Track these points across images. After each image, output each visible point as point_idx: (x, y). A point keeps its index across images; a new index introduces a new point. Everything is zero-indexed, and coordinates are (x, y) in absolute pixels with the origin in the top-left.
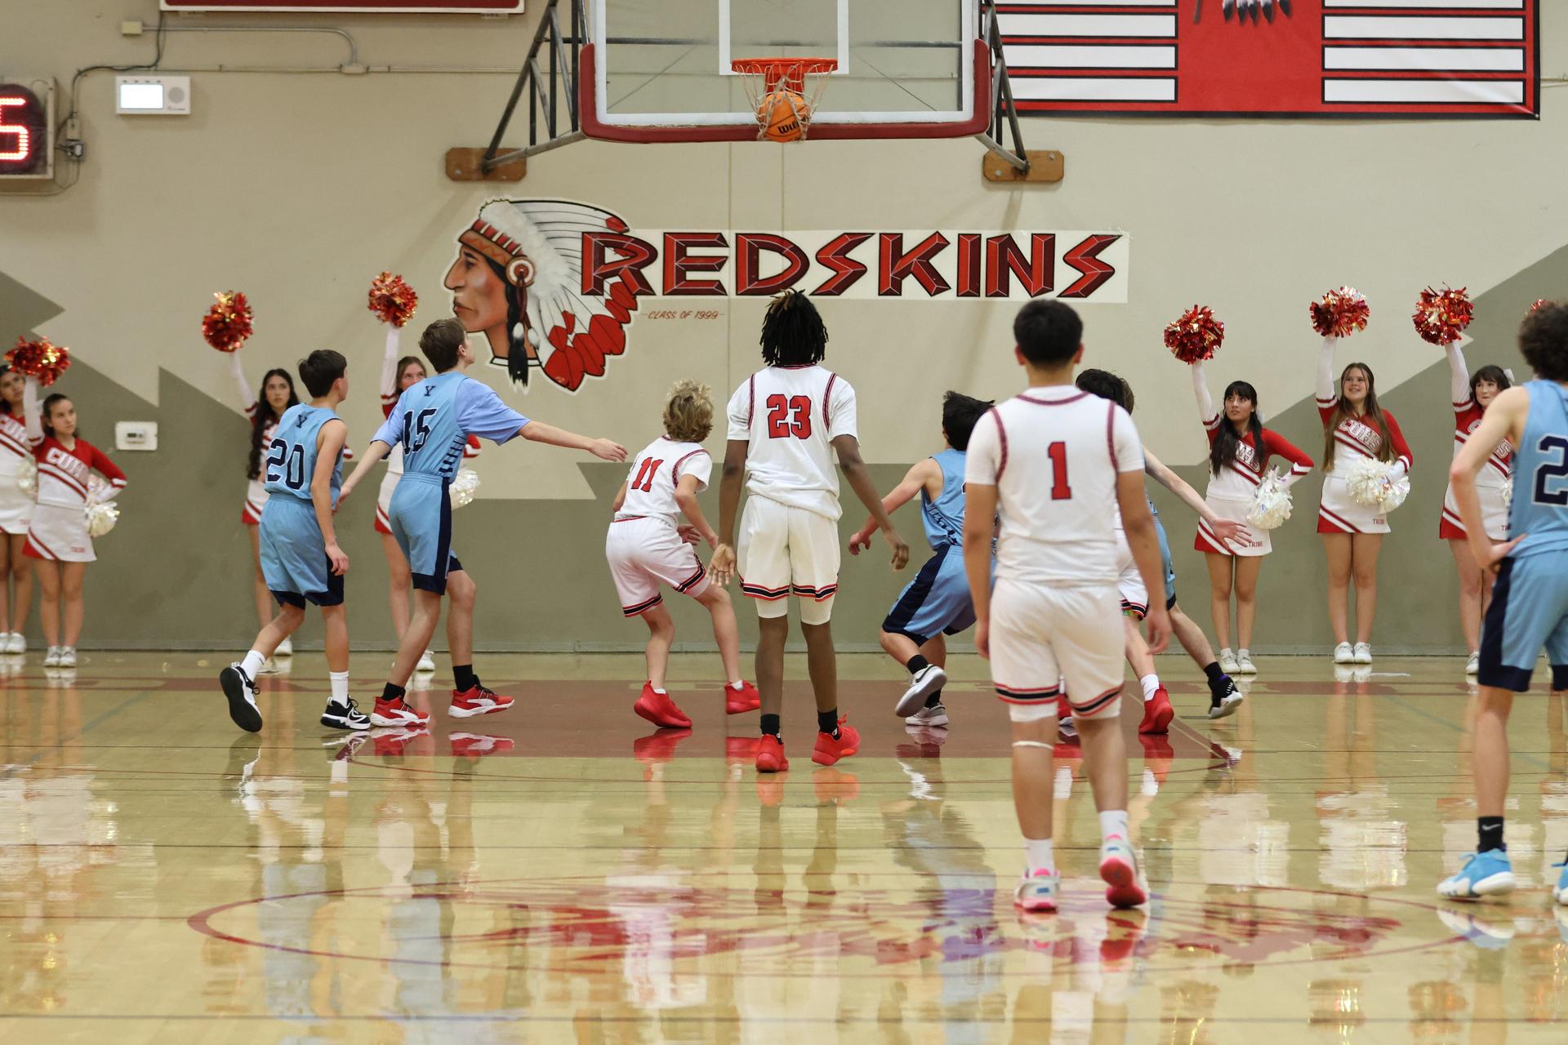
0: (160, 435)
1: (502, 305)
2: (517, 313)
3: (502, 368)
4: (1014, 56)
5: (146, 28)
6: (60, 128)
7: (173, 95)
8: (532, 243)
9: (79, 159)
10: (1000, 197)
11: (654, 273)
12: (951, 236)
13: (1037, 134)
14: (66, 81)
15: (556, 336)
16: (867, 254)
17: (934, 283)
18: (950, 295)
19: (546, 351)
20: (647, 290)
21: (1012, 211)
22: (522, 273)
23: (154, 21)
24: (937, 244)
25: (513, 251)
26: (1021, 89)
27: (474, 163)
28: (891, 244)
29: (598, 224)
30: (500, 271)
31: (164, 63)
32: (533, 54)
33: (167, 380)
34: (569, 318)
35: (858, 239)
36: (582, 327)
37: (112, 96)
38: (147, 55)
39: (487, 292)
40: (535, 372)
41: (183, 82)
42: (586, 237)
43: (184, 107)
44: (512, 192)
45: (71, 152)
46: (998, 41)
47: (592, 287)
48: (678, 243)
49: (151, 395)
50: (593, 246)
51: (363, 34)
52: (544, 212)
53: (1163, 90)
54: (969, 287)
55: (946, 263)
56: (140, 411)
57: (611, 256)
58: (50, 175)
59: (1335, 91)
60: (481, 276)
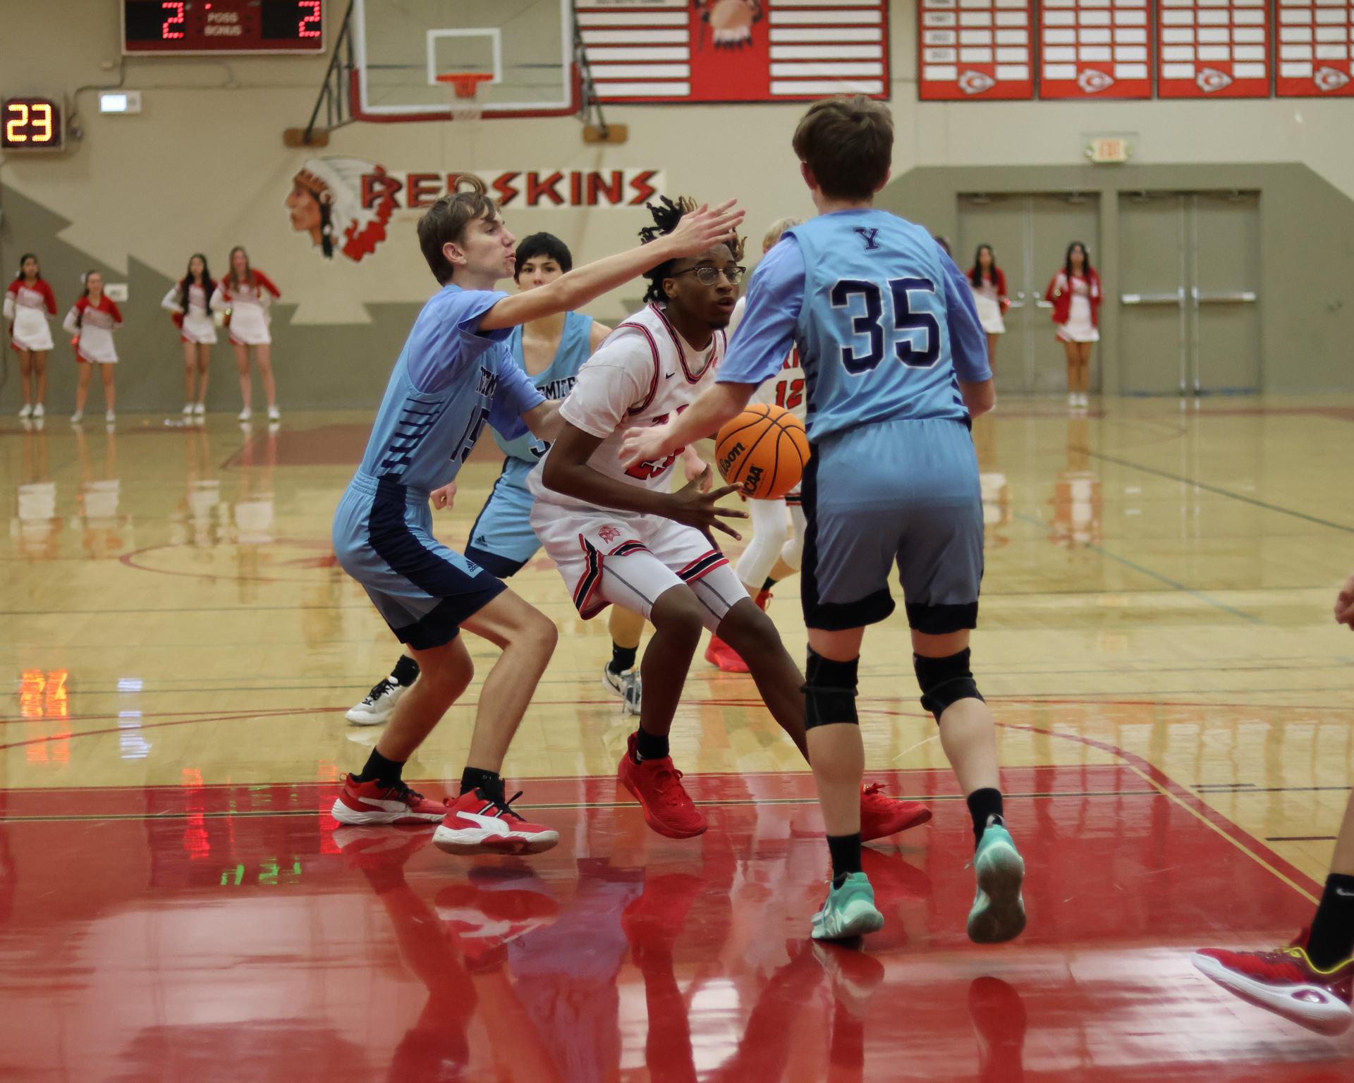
0: (130, 292)
1: (316, 216)
2: (326, 218)
3: (319, 250)
4: (597, 72)
5: (114, 66)
6: (69, 122)
7: (130, 102)
8: (334, 182)
9: (80, 139)
10: (593, 150)
11: (402, 196)
12: (567, 172)
13: (613, 115)
14: (71, 95)
15: (349, 232)
16: (520, 184)
17: (557, 199)
18: (566, 206)
19: (343, 241)
20: (397, 205)
21: (599, 160)
22: (328, 198)
23: (119, 61)
24: (557, 178)
25: (322, 185)
26: (602, 90)
27: (300, 137)
28: (533, 178)
29: (369, 169)
30: (316, 196)
31: (127, 83)
32: (329, 74)
33: (133, 263)
34: (355, 223)
35: (512, 176)
36: (362, 227)
37: (97, 104)
38: (116, 79)
39: (309, 209)
40: (337, 252)
41: (136, 95)
42: (364, 177)
43: (137, 108)
44: (321, 153)
45: (74, 134)
46: (587, 63)
47: (368, 204)
48: (414, 180)
49: (122, 267)
50: (367, 182)
51: (235, 65)
52: (342, 164)
53: (683, 90)
54: (577, 200)
55: (564, 188)
56: (116, 278)
57: (378, 187)
58: (63, 147)
59: (778, 88)
60: (305, 200)
